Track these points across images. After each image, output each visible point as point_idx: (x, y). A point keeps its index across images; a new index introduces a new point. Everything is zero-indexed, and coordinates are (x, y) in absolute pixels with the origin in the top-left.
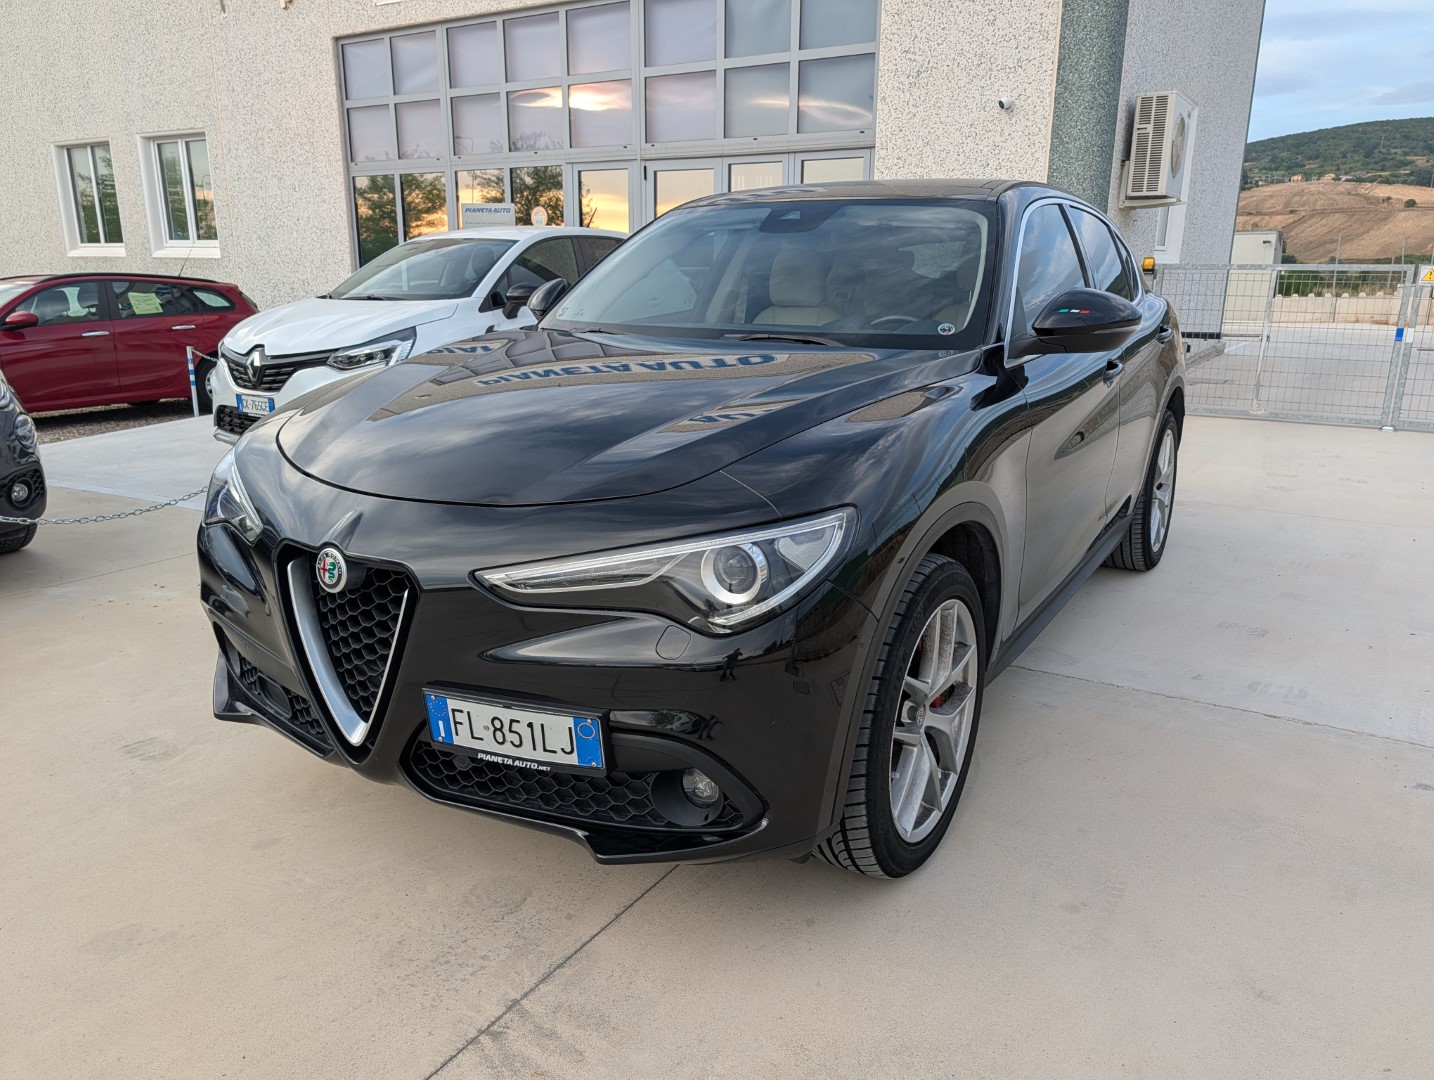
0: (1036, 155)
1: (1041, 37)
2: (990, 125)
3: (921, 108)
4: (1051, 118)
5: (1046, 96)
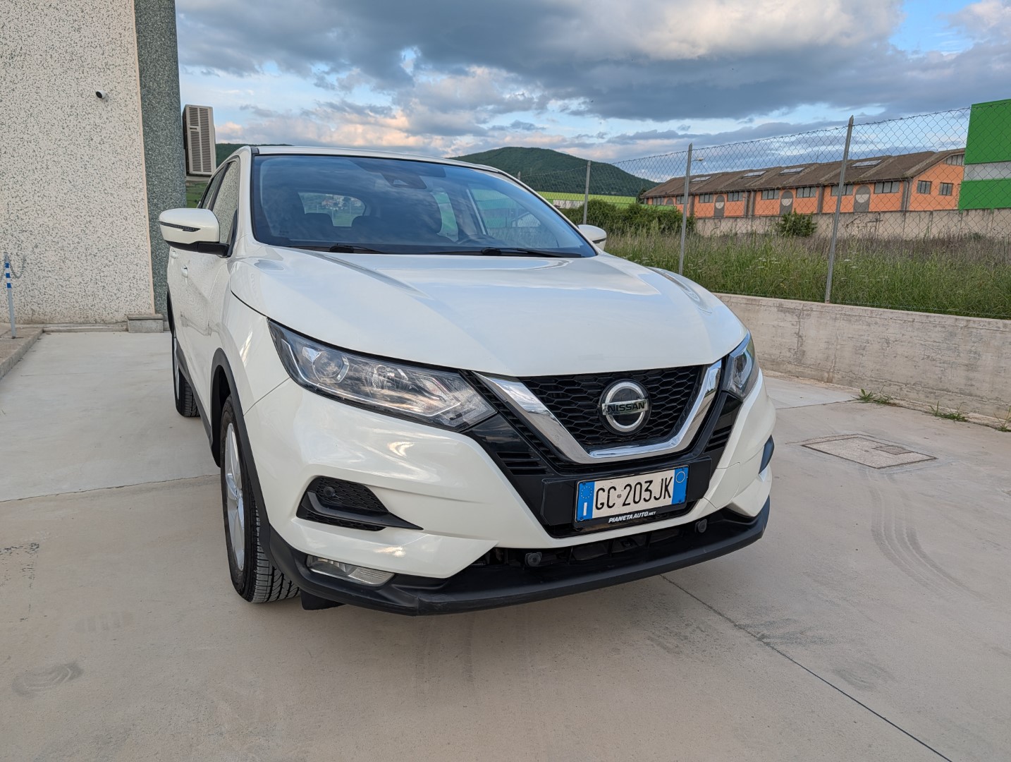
0: (133, 137)
1: (122, 51)
2: (89, 108)
3: (19, 85)
4: (140, 111)
5: (134, 94)
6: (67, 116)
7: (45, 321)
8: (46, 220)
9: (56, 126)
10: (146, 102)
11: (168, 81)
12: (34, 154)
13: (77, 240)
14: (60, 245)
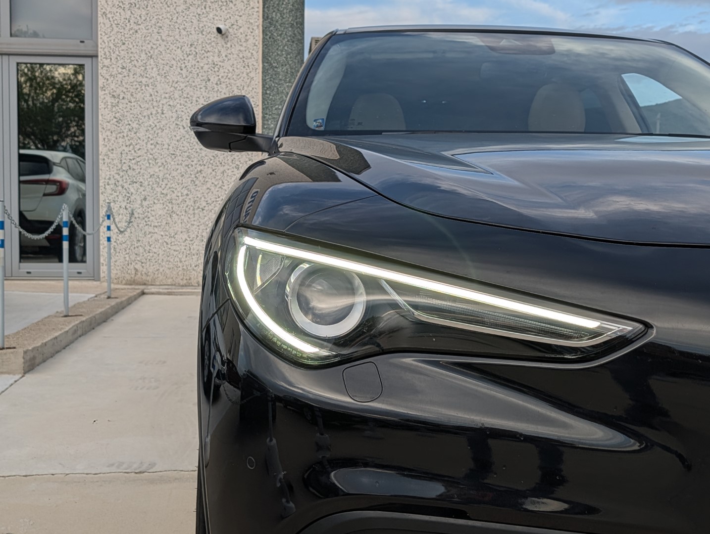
0: (252, 75)
2: (208, 46)
3: (142, 26)
4: (261, 46)
5: (255, 28)
6: (185, 56)
7: (147, 283)
8: (157, 170)
9: (175, 67)
10: (267, 35)
11: (293, 11)
12: (150, 98)
13: (185, 192)
14: (168, 197)
